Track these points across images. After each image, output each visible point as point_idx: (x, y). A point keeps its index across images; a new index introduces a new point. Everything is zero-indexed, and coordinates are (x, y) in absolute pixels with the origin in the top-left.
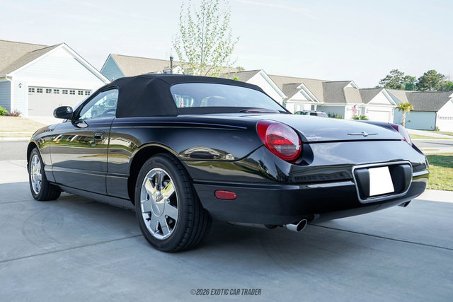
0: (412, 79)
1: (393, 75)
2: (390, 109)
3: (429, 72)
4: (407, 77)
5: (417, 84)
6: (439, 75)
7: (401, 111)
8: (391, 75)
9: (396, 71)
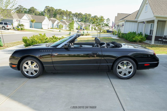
0: (26, 9)
1: (20, 7)
2: (29, 21)
3: (32, 7)
4: (24, 8)
5: (28, 11)
6: (35, 9)
7: (32, 22)
8: (18, 7)
9: (20, 6)
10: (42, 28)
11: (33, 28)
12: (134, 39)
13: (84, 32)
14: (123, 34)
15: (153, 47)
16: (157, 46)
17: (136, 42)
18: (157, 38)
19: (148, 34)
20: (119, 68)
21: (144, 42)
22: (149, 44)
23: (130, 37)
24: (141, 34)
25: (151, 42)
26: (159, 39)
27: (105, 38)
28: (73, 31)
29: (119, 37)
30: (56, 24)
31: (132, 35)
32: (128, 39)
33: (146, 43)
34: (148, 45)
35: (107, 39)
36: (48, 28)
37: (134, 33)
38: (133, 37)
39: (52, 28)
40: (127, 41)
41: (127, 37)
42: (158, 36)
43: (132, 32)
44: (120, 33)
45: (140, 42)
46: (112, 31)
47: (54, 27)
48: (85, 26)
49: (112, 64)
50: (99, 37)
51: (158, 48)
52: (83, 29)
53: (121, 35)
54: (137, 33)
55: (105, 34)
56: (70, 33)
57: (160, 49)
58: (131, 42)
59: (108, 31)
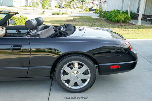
10: (13, 6)
11: (1, 5)
12: (116, 19)
13: (60, 10)
14: (105, 12)
15: (139, 29)
16: (144, 27)
17: (119, 22)
18: (145, 18)
19: (135, 12)
20: (65, 73)
21: (129, 22)
22: (135, 25)
23: (111, 16)
24: (126, 12)
25: (137, 22)
26: (148, 19)
27: (82, 18)
28: (51, 9)
29: (100, 16)
30: (31, 1)
31: (114, 14)
32: (110, 18)
33: (131, 23)
34: (133, 26)
35: (85, 18)
36: (21, 6)
37: (118, 11)
38: (116, 16)
39: (25, 6)
40: (108, 21)
41: (108, 16)
42: (147, 14)
43: (116, 10)
44: (102, 11)
45: (124, 23)
46: (95, 9)
47: (28, 5)
48: (65, 3)
49: (51, 67)
50: (74, 17)
51: (145, 30)
52: (63, 7)
53: (103, 14)
54: (121, 11)
55: (87, 12)
56: (44, 11)
57: (147, 32)
58: (113, 22)
59: (91, 10)
